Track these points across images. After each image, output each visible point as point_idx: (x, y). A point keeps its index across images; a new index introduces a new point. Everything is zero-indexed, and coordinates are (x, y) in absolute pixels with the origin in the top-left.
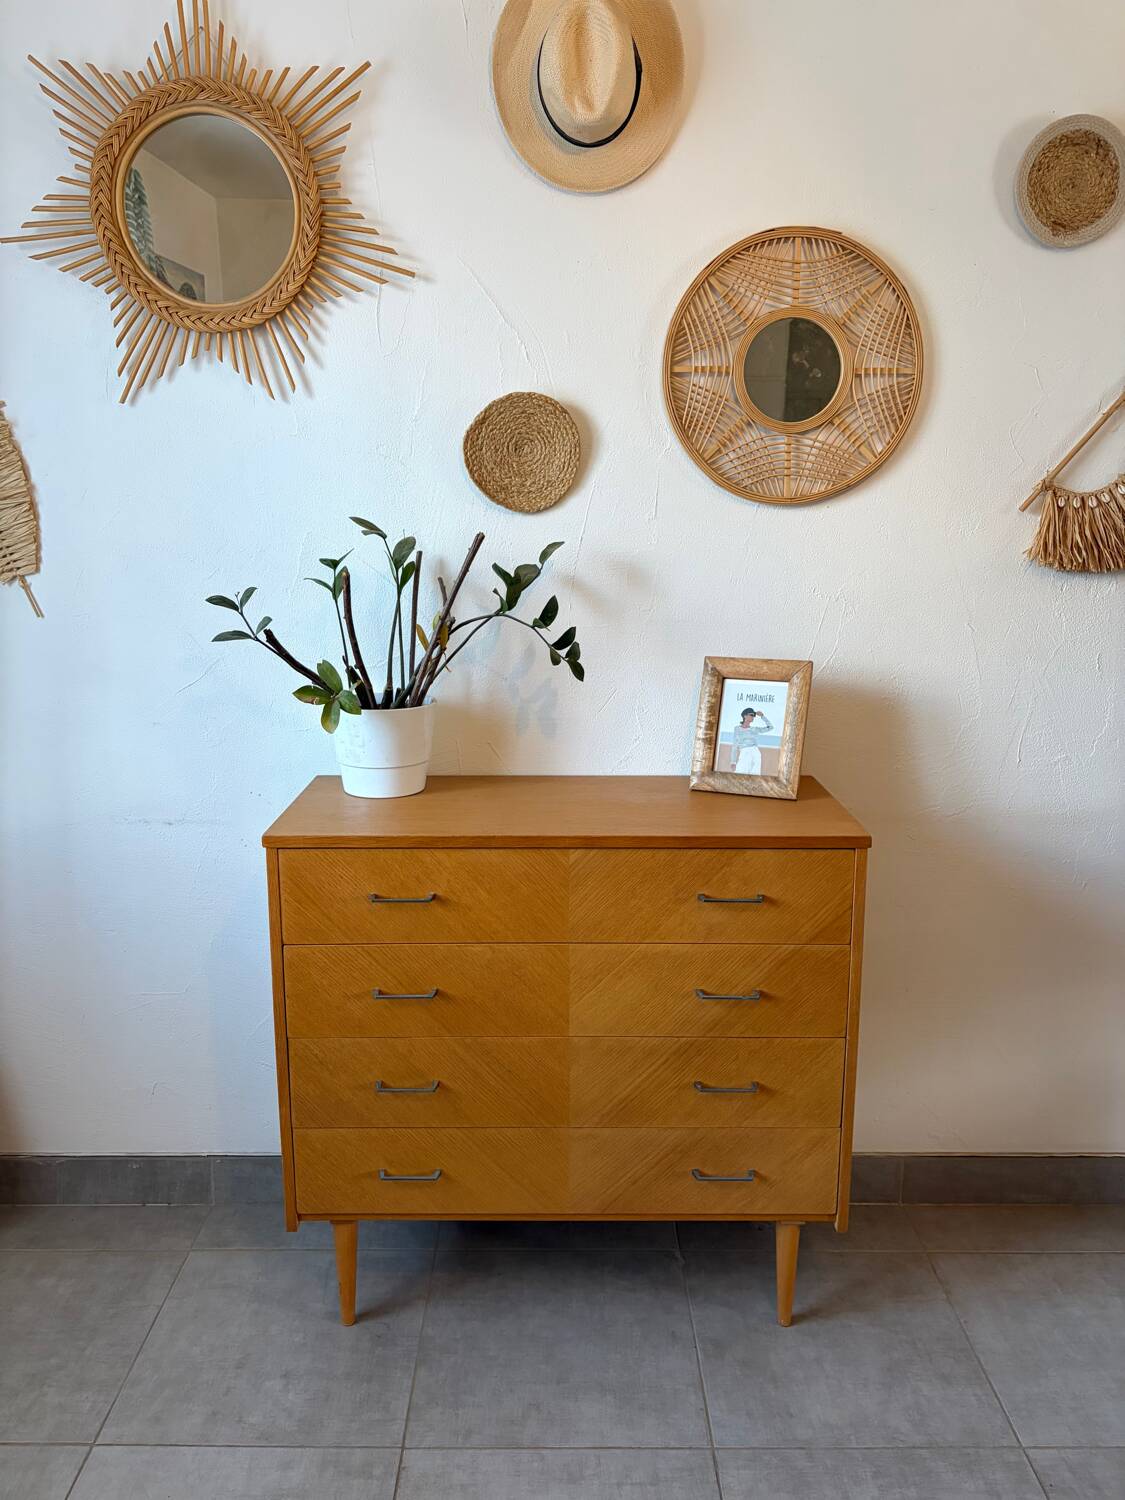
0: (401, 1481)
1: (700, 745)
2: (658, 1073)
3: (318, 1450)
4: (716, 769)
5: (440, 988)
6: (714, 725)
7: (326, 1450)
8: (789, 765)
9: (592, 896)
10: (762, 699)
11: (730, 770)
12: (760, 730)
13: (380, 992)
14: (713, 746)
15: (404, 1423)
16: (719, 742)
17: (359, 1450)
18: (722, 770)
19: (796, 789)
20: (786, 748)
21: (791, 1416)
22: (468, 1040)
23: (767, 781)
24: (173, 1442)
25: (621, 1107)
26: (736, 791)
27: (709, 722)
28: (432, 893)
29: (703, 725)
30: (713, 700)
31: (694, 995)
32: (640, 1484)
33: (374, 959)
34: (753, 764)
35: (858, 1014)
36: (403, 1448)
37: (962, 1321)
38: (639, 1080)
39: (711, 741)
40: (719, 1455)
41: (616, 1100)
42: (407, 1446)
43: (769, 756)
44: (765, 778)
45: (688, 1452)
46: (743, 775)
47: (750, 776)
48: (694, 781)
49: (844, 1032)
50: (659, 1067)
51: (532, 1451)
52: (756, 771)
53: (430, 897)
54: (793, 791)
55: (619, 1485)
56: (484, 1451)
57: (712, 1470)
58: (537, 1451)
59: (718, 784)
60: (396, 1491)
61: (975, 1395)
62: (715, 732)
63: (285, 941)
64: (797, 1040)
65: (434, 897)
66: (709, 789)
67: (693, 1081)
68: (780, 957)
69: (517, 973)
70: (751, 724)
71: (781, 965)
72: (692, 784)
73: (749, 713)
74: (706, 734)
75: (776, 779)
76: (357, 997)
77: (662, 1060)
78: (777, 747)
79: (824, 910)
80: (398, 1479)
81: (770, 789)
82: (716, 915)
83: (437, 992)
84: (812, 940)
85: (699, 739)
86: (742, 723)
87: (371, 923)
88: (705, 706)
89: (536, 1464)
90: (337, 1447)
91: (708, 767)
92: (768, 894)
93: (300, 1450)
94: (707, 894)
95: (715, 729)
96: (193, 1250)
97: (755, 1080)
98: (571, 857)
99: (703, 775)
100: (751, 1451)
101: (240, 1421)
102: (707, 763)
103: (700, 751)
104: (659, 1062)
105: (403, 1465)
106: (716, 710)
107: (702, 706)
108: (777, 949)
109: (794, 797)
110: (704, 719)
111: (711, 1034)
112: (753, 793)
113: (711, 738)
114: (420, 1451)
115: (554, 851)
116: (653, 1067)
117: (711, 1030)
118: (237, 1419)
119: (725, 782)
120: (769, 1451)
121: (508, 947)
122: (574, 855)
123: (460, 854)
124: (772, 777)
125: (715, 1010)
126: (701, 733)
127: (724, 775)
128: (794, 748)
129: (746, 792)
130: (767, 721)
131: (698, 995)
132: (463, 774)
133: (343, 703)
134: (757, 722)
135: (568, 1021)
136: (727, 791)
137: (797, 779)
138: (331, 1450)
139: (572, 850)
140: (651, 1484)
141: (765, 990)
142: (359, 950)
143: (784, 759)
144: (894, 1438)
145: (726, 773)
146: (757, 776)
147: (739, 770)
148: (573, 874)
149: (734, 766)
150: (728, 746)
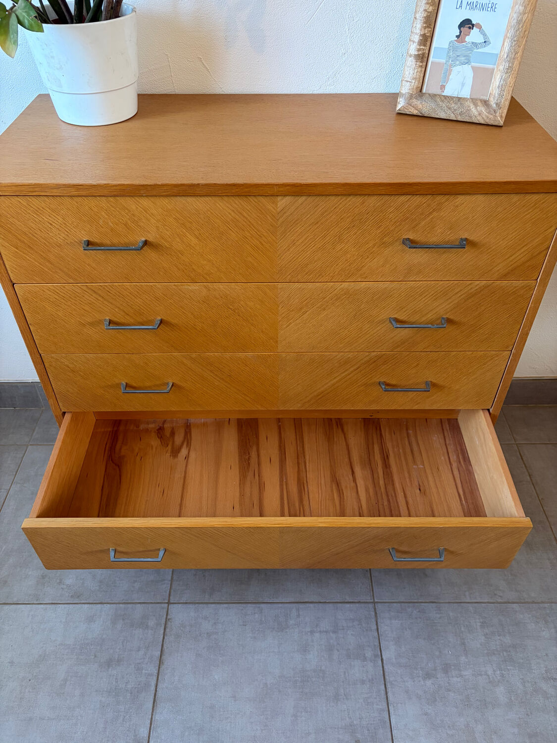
0: (167, 630)
1: (411, 62)
2: (351, 376)
3: (112, 605)
4: (424, 91)
5: (163, 318)
6: (427, 40)
7: (118, 605)
8: (501, 88)
9: (300, 241)
10: (483, 7)
11: (438, 92)
12: (475, 45)
13: (110, 322)
14: (425, 64)
15: (170, 582)
16: (431, 59)
17: (139, 605)
18: (430, 92)
19: (504, 115)
20: (501, 68)
21: (426, 575)
22: (194, 355)
23: (476, 105)
24: (15, 600)
25: (319, 397)
26: (442, 115)
27: (424, 36)
28: (143, 239)
29: (417, 38)
30: (431, 9)
31: (388, 322)
32: (326, 632)
33: (100, 296)
34: (463, 85)
35: (527, 334)
36: (169, 603)
37: (540, 499)
38: (335, 381)
39: (423, 58)
40: (379, 606)
41: (315, 393)
42: (171, 601)
43: (482, 76)
44: (474, 101)
45: (357, 605)
46: (452, 98)
47: (459, 99)
48: (401, 104)
49: (511, 347)
50: (352, 372)
51: (254, 605)
52: (466, 93)
53: (141, 245)
54: (501, 117)
55: (312, 632)
56: (222, 605)
57: (373, 620)
58: (258, 605)
59: (425, 107)
60: (164, 638)
61: (549, 559)
62: (428, 48)
63: (14, 281)
64: (471, 352)
65: (146, 243)
66: (415, 112)
67: (378, 380)
68: (472, 290)
69: (231, 307)
70: (468, 39)
71: (470, 298)
72: (399, 107)
73: (467, 24)
74: (419, 50)
75: (486, 103)
76: (92, 324)
77: (355, 367)
78: (491, 66)
79: (523, 250)
80: (165, 629)
81: (478, 113)
82: (418, 257)
83: (161, 321)
84: (504, 277)
85: (411, 56)
86: (458, 37)
87: (89, 265)
88: (421, 15)
89: (257, 616)
90: (125, 603)
91: (417, 88)
92: (471, 238)
93: (99, 606)
94: (412, 238)
95: (428, 44)
96: (31, 445)
97: (430, 380)
98: (279, 204)
99: (411, 96)
100: (399, 604)
101: (60, 583)
102: (416, 84)
103: (410, 69)
104: (352, 369)
105: (169, 617)
106: (431, 21)
107: (418, 16)
108: (471, 284)
109: (502, 123)
110: (418, 31)
111: (399, 349)
112: (459, 118)
113: (423, 54)
114: (180, 605)
115: (261, 199)
116: (346, 373)
117: (398, 346)
118: (58, 581)
119: (433, 105)
120: (410, 605)
121: (221, 286)
122: (283, 202)
123: (165, 202)
124: (481, 100)
125: (404, 333)
126: (413, 49)
127: (433, 96)
128: (509, 69)
129: (453, 117)
130: (484, 35)
131: (391, 322)
132: (178, 92)
133: (21, 18)
134: (474, 36)
135: (277, 342)
136: (433, 116)
137: (507, 103)
138: (121, 605)
139: (279, 198)
140: (334, 632)
141: (451, 317)
142: (84, 288)
143: (497, 81)
144: (495, 594)
145: (435, 95)
146: (464, 99)
147: (447, 92)
148: (281, 220)
149: (443, 87)
150: (439, 63)
